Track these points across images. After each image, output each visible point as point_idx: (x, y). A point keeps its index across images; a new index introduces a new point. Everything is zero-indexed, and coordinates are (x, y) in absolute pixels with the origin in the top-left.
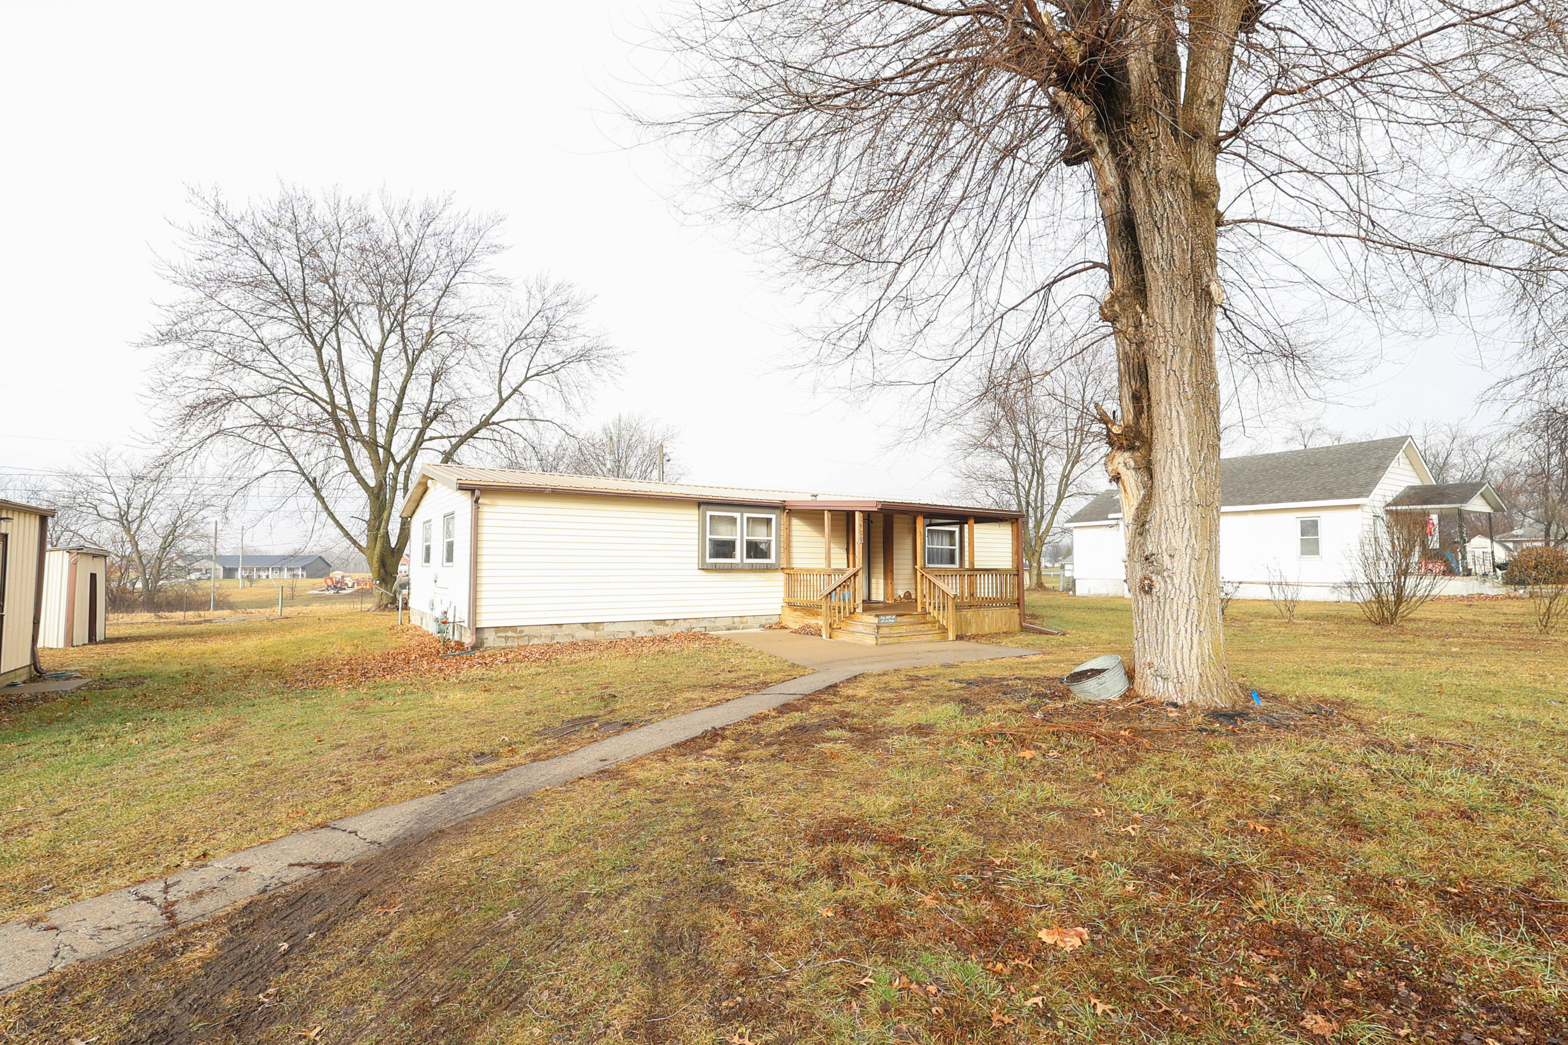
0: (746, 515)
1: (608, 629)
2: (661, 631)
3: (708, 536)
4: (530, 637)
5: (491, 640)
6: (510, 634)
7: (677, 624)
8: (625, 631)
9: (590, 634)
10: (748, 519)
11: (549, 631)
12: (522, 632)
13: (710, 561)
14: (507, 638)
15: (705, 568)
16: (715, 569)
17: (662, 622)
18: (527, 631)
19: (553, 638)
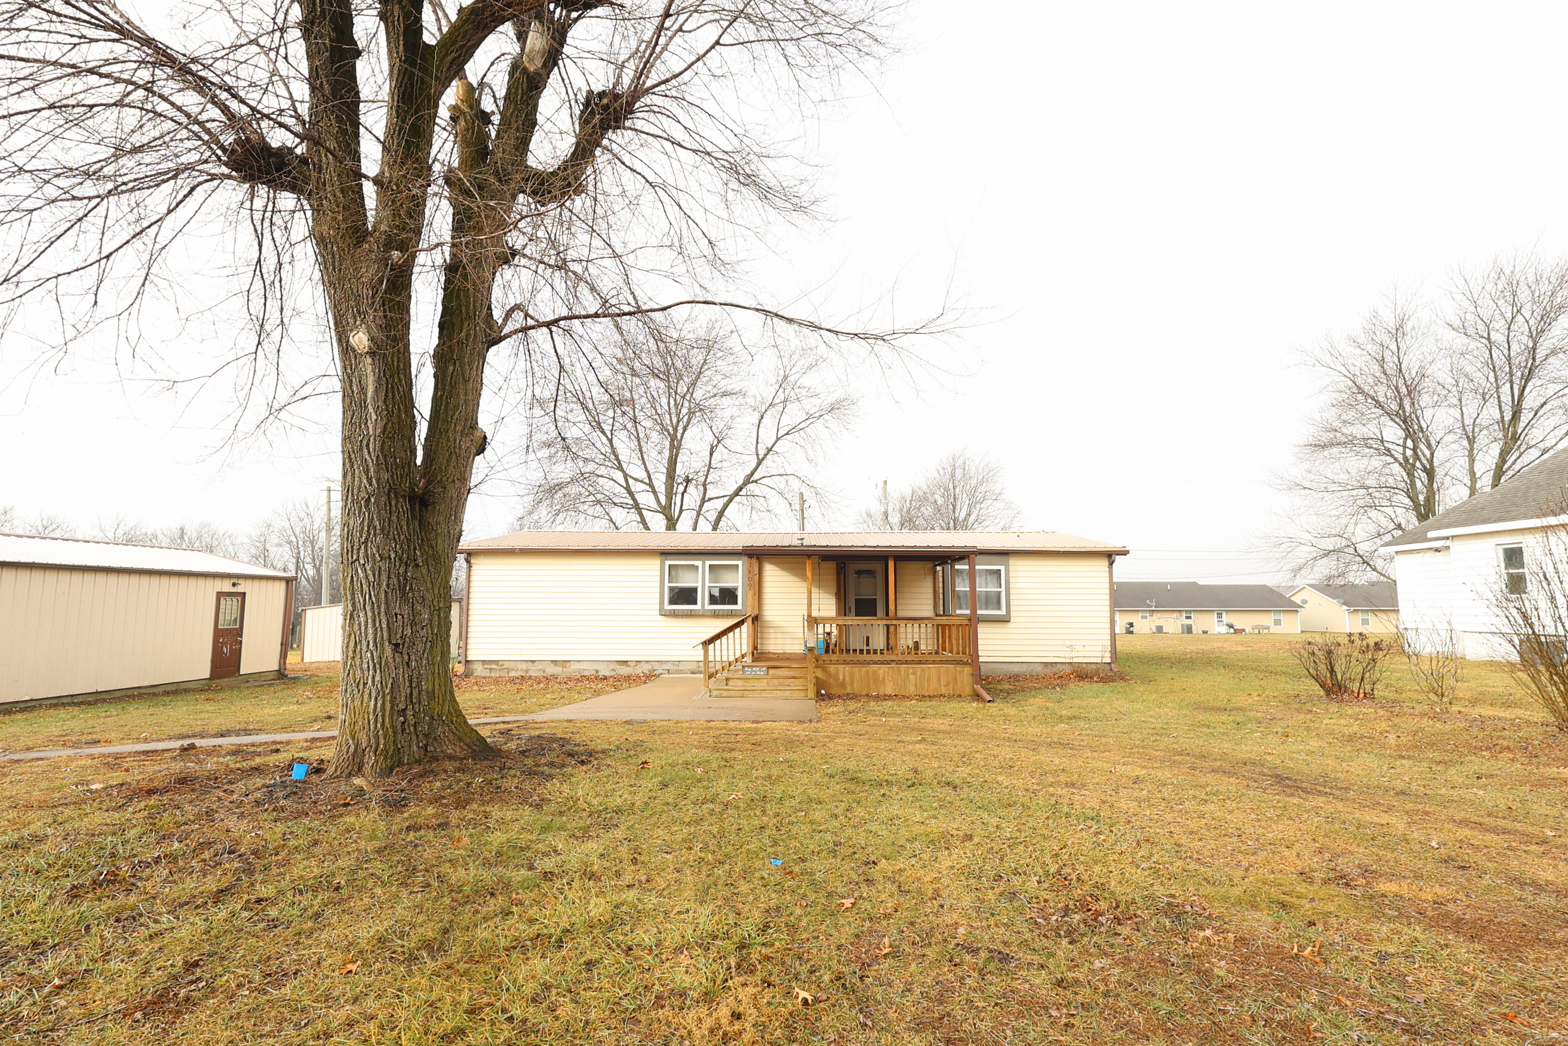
0: (708, 563)
1: (574, 666)
2: (624, 671)
3: (667, 584)
4: (509, 670)
5: (479, 670)
6: (493, 666)
7: (640, 665)
8: (589, 670)
9: (558, 670)
10: (710, 566)
11: (524, 666)
12: (503, 665)
13: (668, 607)
14: (491, 669)
15: (664, 614)
16: (674, 615)
17: (625, 663)
18: (506, 665)
19: (527, 671)
